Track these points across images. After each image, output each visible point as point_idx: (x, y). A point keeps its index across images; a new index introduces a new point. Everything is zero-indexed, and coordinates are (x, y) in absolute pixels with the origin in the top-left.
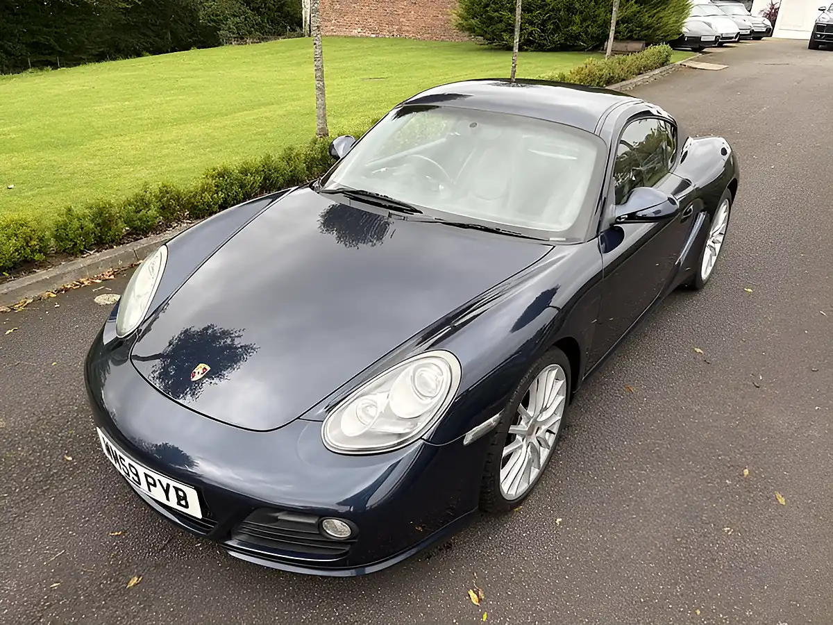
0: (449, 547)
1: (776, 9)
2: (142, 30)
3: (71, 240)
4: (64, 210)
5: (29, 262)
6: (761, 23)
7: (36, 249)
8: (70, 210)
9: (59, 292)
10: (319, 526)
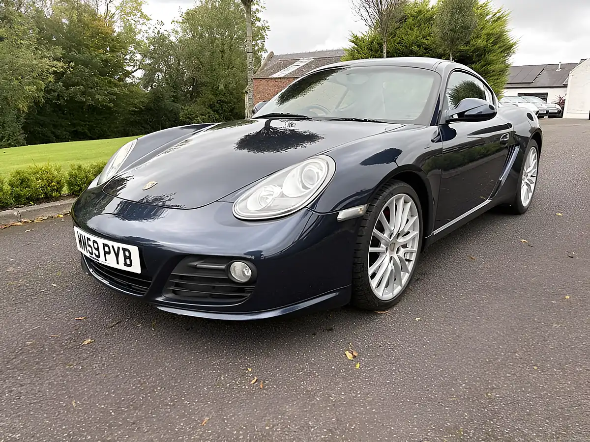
0: (331, 330)
1: (563, 100)
2: (143, 125)
3: (79, 186)
4: (76, 167)
5: (48, 198)
6: (554, 108)
7: (55, 189)
8: (80, 167)
9: (66, 214)
10: (227, 271)
